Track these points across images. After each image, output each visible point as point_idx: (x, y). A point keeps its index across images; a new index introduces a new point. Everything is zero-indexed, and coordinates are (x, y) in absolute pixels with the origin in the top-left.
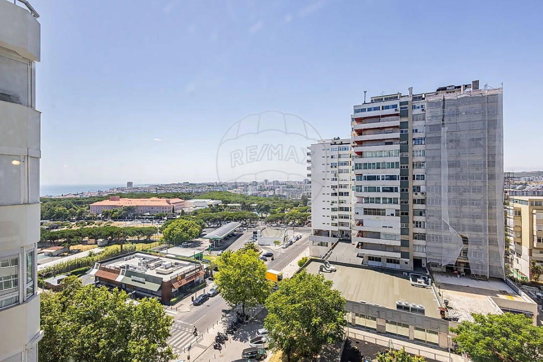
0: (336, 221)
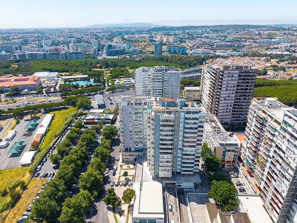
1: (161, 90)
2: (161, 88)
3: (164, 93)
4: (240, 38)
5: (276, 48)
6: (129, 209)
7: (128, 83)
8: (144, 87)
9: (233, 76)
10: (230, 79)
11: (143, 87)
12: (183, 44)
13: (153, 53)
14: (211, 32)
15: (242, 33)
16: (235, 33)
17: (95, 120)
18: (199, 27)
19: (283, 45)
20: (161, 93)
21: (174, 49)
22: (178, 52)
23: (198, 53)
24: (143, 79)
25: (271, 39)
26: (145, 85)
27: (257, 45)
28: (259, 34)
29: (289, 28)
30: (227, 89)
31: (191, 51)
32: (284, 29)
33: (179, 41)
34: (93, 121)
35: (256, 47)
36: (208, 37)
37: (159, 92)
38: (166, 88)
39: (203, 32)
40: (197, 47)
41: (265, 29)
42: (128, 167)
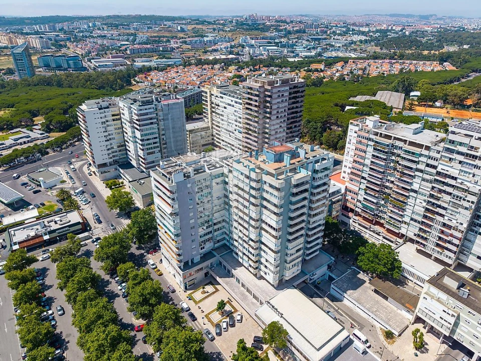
0: (111, 156)
1: (156, 138)
2: (157, 135)
3: (162, 143)
4: (157, 36)
5: (216, 51)
6: (279, 356)
7: (26, 140)
8: (108, 140)
9: (283, 95)
10: (280, 100)
11: (106, 141)
12: (64, 50)
13: (10, 72)
14: (105, 27)
15: (157, 29)
16: (147, 28)
17: (42, 236)
18: (76, 18)
19: (222, 46)
20: (158, 144)
21: (56, 62)
22: (66, 66)
23: (106, 65)
24: (104, 125)
25: (202, 36)
26: (109, 135)
27: (189, 47)
28: (182, 30)
29: (214, 21)
30: (277, 117)
31: (89, 63)
32: (209, 23)
33: (53, 45)
34: (37, 240)
35: (189, 50)
36: (105, 36)
37: (154, 143)
38: (163, 132)
39: (89, 27)
40: (97, 55)
41: (184, 22)
42: (204, 292)
